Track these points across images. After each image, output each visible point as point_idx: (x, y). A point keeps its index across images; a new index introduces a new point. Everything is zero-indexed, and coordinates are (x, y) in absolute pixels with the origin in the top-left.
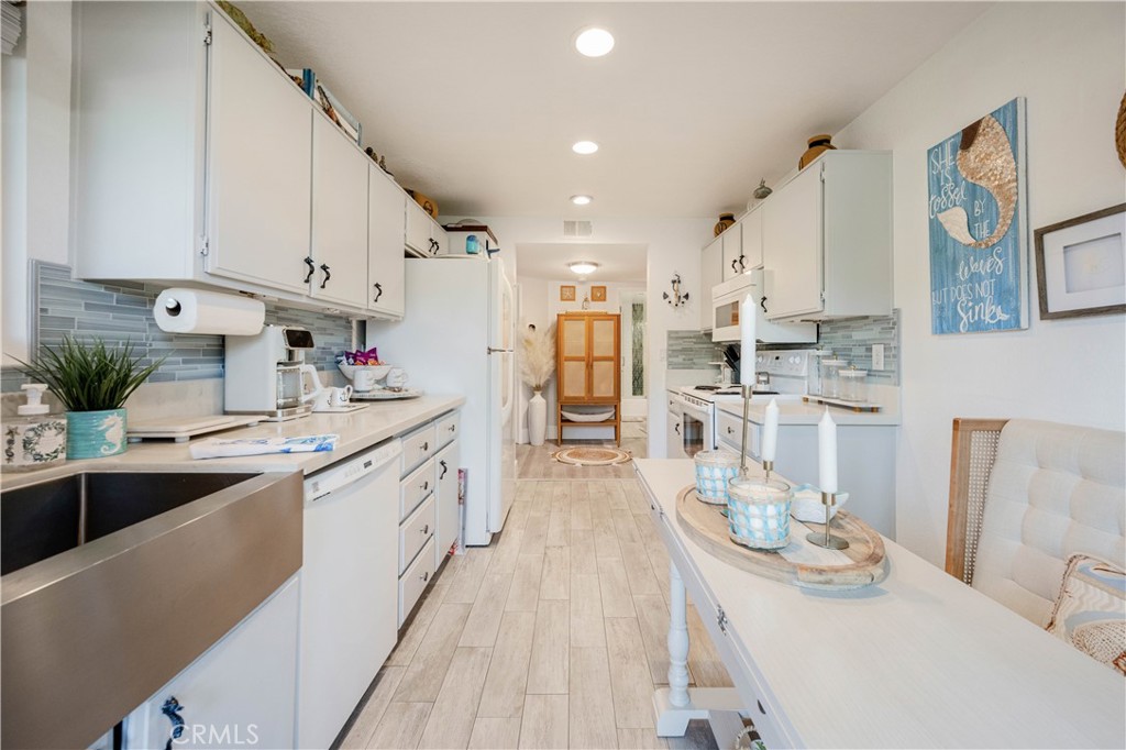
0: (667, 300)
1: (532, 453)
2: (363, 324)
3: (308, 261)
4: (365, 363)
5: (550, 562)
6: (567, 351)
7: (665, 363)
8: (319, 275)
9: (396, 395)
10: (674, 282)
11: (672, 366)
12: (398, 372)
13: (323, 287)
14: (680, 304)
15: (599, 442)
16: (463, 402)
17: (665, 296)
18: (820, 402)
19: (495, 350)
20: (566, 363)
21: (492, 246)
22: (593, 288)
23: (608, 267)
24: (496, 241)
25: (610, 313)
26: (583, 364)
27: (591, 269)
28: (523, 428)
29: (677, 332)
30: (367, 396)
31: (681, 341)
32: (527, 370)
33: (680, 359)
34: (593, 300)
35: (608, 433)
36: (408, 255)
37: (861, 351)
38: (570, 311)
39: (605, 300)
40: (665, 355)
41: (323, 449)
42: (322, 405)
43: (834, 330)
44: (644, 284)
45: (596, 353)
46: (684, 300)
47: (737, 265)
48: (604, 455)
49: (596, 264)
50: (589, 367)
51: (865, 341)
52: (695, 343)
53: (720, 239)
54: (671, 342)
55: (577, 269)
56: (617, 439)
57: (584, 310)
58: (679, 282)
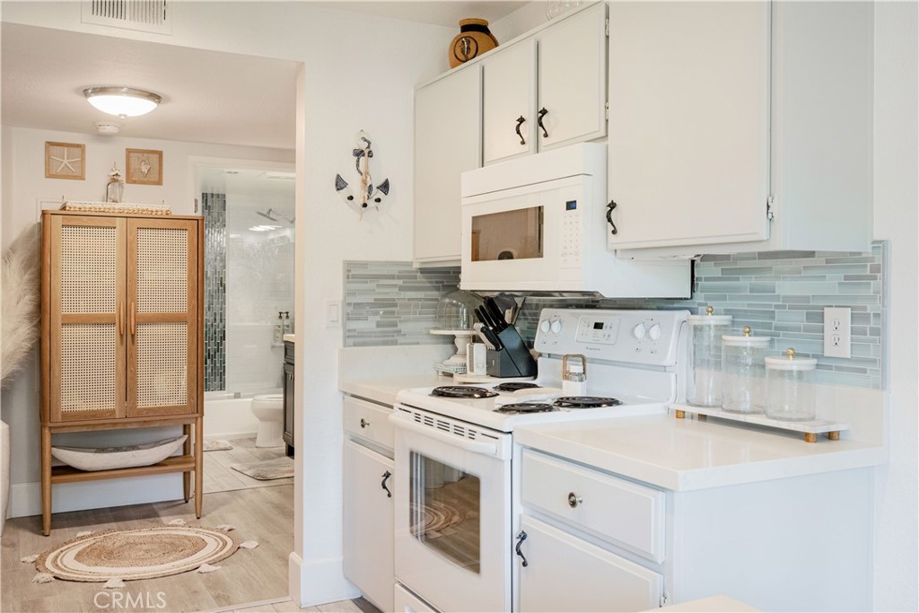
0: (345, 193)
6: (66, 301)
7: (340, 333)
10: (359, 153)
11: (354, 339)
14: (371, 203)
15: (146, 512)
17: (340, 184)
18: (703, 417)
20: (66, 331)
22: (129, 151)
23: (184, 105)
25: (175, 213)
26: (111, 334)
27: (140, 108)
29: (364, 265)
31: (371, 285)
33: (369, 325)
34: (130, 180)
35: (168, 487)
37: (797, 319)
38: (74, 203)
39: (159, 182)
40: (338, 313)
43: (731, 274)
45: (145, 307)
46: (380, 194)
47: (528, 129)
48: (174, 547)
49: (154, 96)
50: (128, 338)
51: (807, 298)
52: (401, 289)
53: (471, 69)
54: (353, 286)
55: (105, 105)
56: (190, 502)
57: (109, 205)
58: (370, 155)
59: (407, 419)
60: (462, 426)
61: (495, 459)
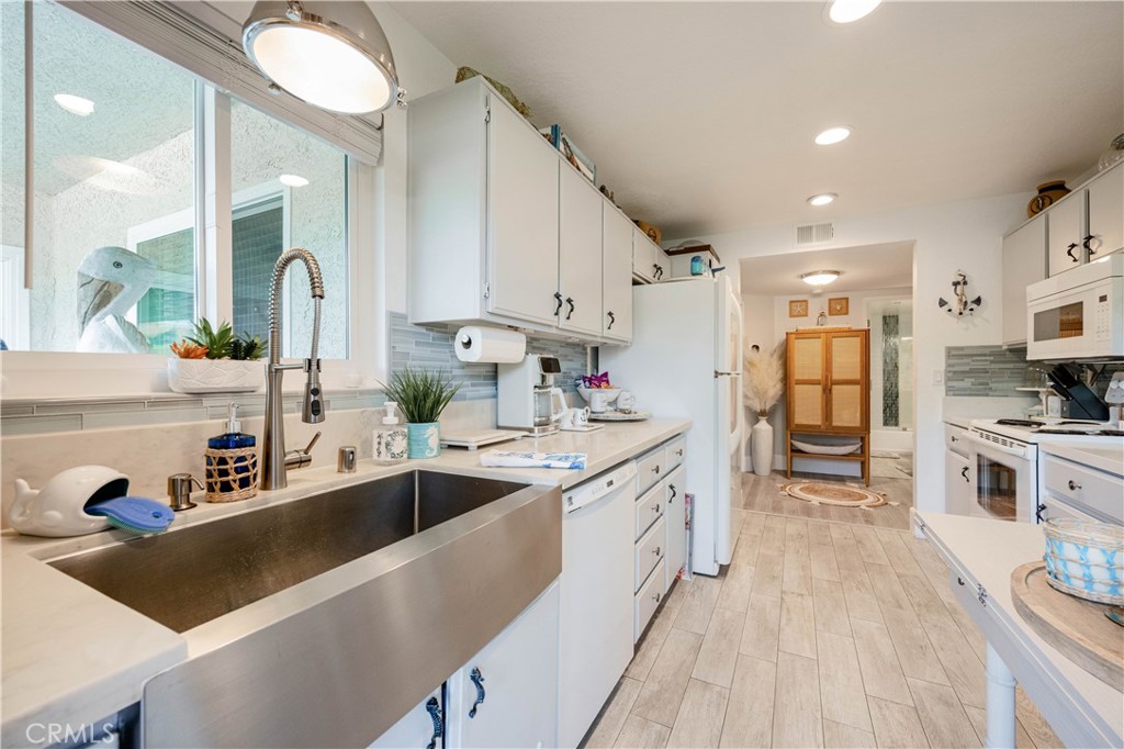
0: (946, 308)
1: (756, 483)
2: (596, 350)
3: (557, 296)
4: (599, 387)
5: (788, 610)
6: (798, 374)
7: (943, 388)
8: (566, 307)
9: (627, 417)
10: (956, 284)
11: (951, 391)
12: (628, 395)
13: (568, 318)
14: (967, 312)
15: (840, 479)
16: (689, 426)
17: (942, 303)
19: (722, 374)
20: (797, 387)
21: (715, 265)
22: (830, 300)
23: (852, 274)
24: (718, 259)
25: (854, 328)
26: (819, 388)
27: (829, 279)
28: (746, 455)
29: (962, 348)
30: (601, 417)
31: (968, 360)
32: (750, 394)
33: (967, 383)
34: (830, 314)
35: (854, 469)
36: (635, 283)
38: (801, 328)
39: (847, 313)
40: (942, 377)
41: (576, 467)
42: (566, 425)
44: (909, 291)
45: (836, 376)
46: (974, 306)
47: (1078, 251)
48: (850, 495)
49: (837, 273)
50: (827, 392)
52: (992, 362)
53: (1040, 218)
54: (952, 361)
55: (812, 281)
56: (864, 477)
57: (820, 327)
58: (965, 283)
59: (976, 436)
60: (1006, 440)
61: (1024, 459)
